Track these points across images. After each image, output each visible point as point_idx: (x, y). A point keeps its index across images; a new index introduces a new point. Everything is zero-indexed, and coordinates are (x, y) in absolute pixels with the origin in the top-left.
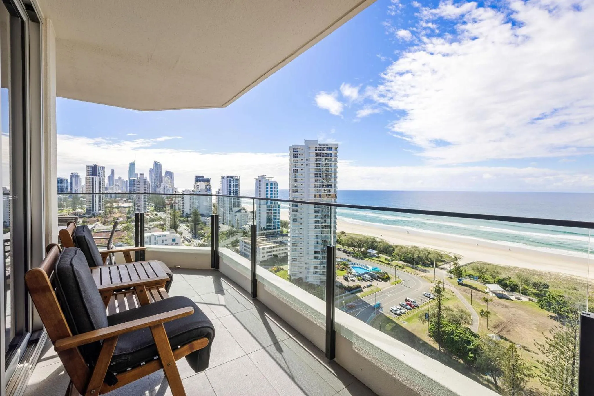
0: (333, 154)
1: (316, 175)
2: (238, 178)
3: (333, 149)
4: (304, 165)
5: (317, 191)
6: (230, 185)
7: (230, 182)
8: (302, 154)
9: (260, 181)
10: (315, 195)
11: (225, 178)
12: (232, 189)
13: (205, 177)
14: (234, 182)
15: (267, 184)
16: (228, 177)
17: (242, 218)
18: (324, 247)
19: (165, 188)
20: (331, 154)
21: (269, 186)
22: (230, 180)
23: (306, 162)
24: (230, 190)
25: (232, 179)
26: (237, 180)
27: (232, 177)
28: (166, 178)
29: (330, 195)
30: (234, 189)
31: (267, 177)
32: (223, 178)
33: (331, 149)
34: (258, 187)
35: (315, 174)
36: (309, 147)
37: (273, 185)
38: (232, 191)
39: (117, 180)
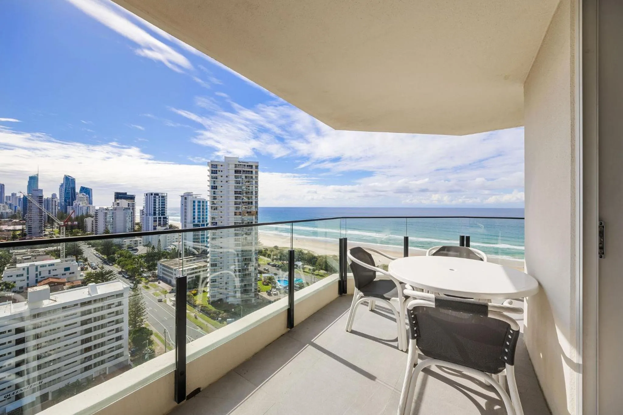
0: (254, 172)
1: (236, 193)
2: (165, 195)
3: (254, 167)
4: (224, 182)
5: (237, 208)
6: (155, 202)
7: (155, 200)
8: (222, 171)
9: (186, 198)
10: (235, 212)
11: (148, 195)
12: (157, 207)
13: (127, 194)
14: (159, 200)
15: (194, 202)
16: (152, 194)
17: (168, 238)
18: (245, 265)
19: (77, 207)
20: (252, 172)
21: (196, 204)
22: (155, 197)
23: (226, 179)
24: (155, 208)
25: (157, 197)
26: (163, 197)
27: (157, 194)
28: (81, 195)
29: (250, 212)
30: (159, 207)
31: (193, 194)
32: (147, 195)
33: (251, 166)
34: (184, 205)
35: (235, 191)
36: (228, 164)
37: (201, 202)
38: (157, 210)
39: (10, 197)
